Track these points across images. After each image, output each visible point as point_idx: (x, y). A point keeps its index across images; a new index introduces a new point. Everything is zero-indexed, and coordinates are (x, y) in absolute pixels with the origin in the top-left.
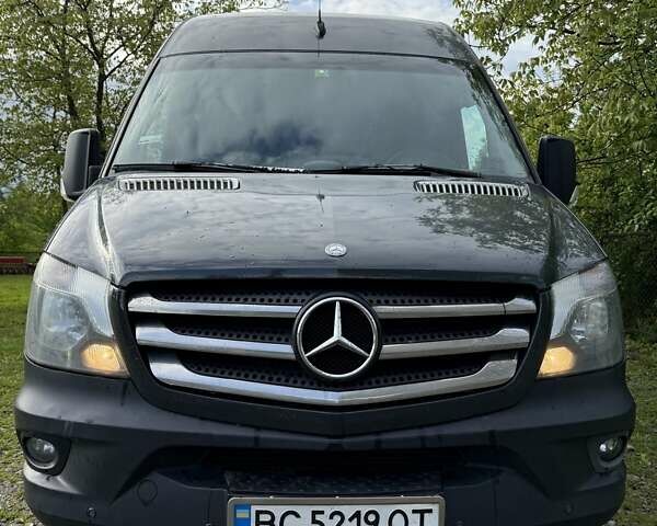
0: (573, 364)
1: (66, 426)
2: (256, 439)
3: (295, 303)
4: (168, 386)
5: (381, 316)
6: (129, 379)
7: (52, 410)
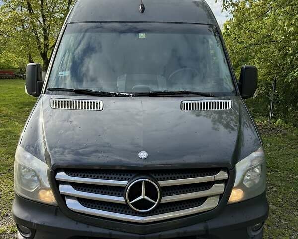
0: (243, 196)
1: (34, 224)
2: (110, 234)
3: (125, 180)
4: (73, 211)
5: (161, 186)
6: (58, 206)
7: (27, 217)
